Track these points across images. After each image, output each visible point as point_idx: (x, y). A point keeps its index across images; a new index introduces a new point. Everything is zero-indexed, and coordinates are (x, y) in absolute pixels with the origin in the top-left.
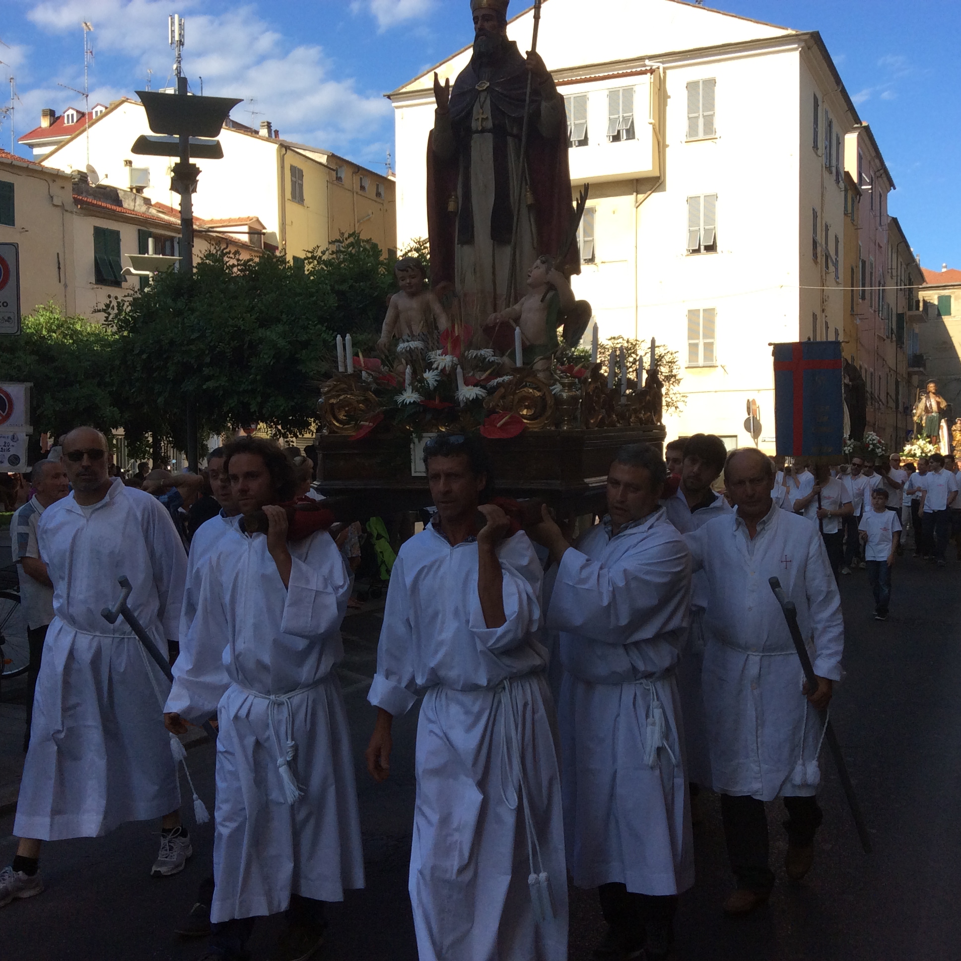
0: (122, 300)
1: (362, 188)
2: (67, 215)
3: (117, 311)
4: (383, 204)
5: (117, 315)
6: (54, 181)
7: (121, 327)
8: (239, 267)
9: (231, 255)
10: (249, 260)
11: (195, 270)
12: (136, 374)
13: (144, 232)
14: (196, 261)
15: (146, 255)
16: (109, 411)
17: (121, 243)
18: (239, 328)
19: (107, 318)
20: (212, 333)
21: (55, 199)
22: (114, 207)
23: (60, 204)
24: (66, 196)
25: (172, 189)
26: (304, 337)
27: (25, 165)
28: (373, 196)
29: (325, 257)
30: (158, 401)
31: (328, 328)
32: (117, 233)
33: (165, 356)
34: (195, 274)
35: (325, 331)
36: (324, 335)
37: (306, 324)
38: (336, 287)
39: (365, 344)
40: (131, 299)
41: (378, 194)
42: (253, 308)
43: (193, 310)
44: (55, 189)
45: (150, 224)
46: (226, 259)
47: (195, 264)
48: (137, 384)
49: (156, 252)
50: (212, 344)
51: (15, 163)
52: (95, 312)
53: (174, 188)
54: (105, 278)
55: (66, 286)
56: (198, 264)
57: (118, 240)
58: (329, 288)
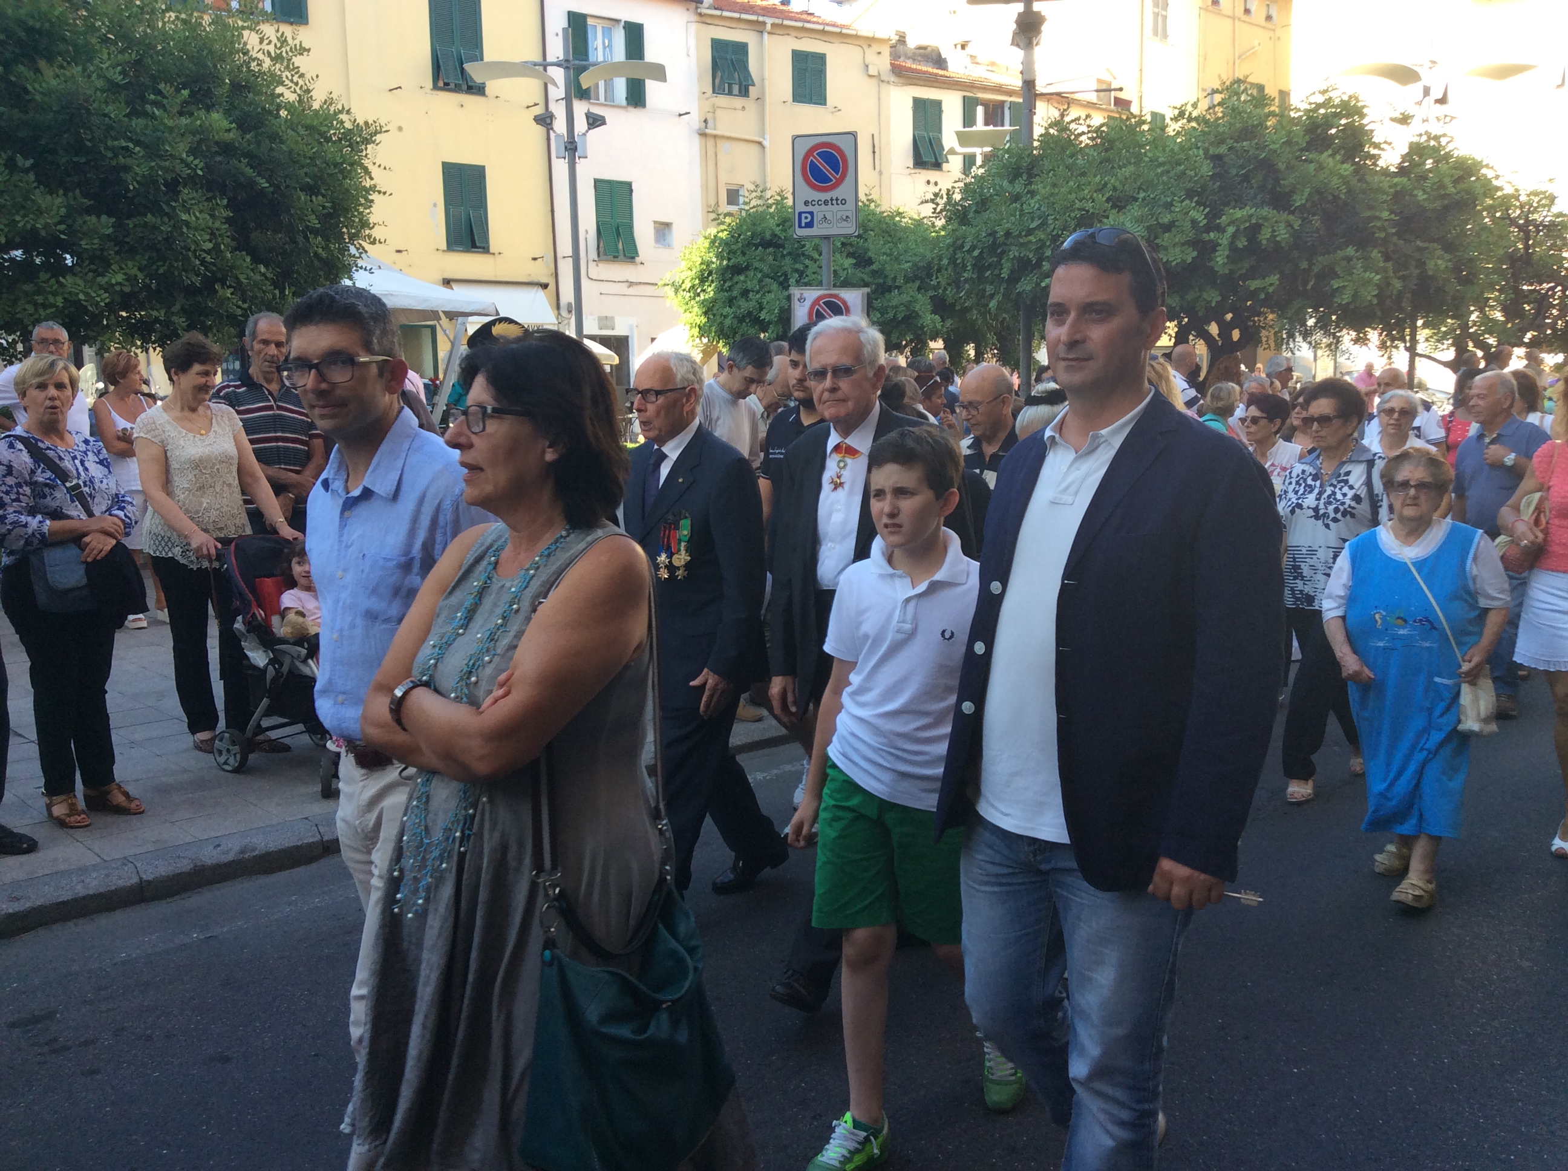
0: (953, 187)
1: (1247, 11)
2: (884, 86)
3: (945, 199)
4: (1274, 30)
5: (946, 204)
6: (870, 46)
7: (949, 220)
8: (1090, 135)
9: (1081, 121)
10: (1102, 125)
11: (1036, 144)
12: (965, 275)
13: (969, 98)
14: (1038, 131)
15: (974, 128)
16: (930, 319)
17: (944, 117)
18: (1088, 211)
19: (935, 209)
20: (1055, 219)
21: (870, 67)
22: (935, 71)
23: (876, 74)
24: (882, 63)
25: (1012, 44)
26: (1166, 219)
27: (838, 30)
28: (1262, 22)
29: (1195, 114)
30: (991, 305)
31: (1198, 203)
32: (939, 103)
33: (999, 251)
34: (1036, 148)
35: (1194, 208)
36: (1193, 213)
37: (1169, 200)
38: (1211, 152)
39: (1245, 221)
40: (961, 184)
41: (1269, 18)
42: (1106, 184)
43: (1032, 193)
44: (871, 56)
45: (979, 88)
46: (1073, 126)
47: (1036, 137)
48: (967, 286)
49: (987, 124)
50: (1055, 233)
51: (827, 28)
52: (922, 203)
53: (1015, 43)
54: (925, 159)
55: (881, 173)
56: (1041, 136)
57: (940, 111)
58: (1201, 152)
